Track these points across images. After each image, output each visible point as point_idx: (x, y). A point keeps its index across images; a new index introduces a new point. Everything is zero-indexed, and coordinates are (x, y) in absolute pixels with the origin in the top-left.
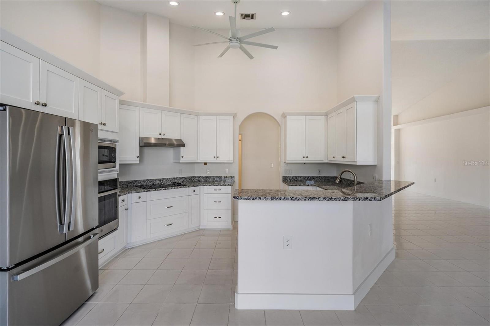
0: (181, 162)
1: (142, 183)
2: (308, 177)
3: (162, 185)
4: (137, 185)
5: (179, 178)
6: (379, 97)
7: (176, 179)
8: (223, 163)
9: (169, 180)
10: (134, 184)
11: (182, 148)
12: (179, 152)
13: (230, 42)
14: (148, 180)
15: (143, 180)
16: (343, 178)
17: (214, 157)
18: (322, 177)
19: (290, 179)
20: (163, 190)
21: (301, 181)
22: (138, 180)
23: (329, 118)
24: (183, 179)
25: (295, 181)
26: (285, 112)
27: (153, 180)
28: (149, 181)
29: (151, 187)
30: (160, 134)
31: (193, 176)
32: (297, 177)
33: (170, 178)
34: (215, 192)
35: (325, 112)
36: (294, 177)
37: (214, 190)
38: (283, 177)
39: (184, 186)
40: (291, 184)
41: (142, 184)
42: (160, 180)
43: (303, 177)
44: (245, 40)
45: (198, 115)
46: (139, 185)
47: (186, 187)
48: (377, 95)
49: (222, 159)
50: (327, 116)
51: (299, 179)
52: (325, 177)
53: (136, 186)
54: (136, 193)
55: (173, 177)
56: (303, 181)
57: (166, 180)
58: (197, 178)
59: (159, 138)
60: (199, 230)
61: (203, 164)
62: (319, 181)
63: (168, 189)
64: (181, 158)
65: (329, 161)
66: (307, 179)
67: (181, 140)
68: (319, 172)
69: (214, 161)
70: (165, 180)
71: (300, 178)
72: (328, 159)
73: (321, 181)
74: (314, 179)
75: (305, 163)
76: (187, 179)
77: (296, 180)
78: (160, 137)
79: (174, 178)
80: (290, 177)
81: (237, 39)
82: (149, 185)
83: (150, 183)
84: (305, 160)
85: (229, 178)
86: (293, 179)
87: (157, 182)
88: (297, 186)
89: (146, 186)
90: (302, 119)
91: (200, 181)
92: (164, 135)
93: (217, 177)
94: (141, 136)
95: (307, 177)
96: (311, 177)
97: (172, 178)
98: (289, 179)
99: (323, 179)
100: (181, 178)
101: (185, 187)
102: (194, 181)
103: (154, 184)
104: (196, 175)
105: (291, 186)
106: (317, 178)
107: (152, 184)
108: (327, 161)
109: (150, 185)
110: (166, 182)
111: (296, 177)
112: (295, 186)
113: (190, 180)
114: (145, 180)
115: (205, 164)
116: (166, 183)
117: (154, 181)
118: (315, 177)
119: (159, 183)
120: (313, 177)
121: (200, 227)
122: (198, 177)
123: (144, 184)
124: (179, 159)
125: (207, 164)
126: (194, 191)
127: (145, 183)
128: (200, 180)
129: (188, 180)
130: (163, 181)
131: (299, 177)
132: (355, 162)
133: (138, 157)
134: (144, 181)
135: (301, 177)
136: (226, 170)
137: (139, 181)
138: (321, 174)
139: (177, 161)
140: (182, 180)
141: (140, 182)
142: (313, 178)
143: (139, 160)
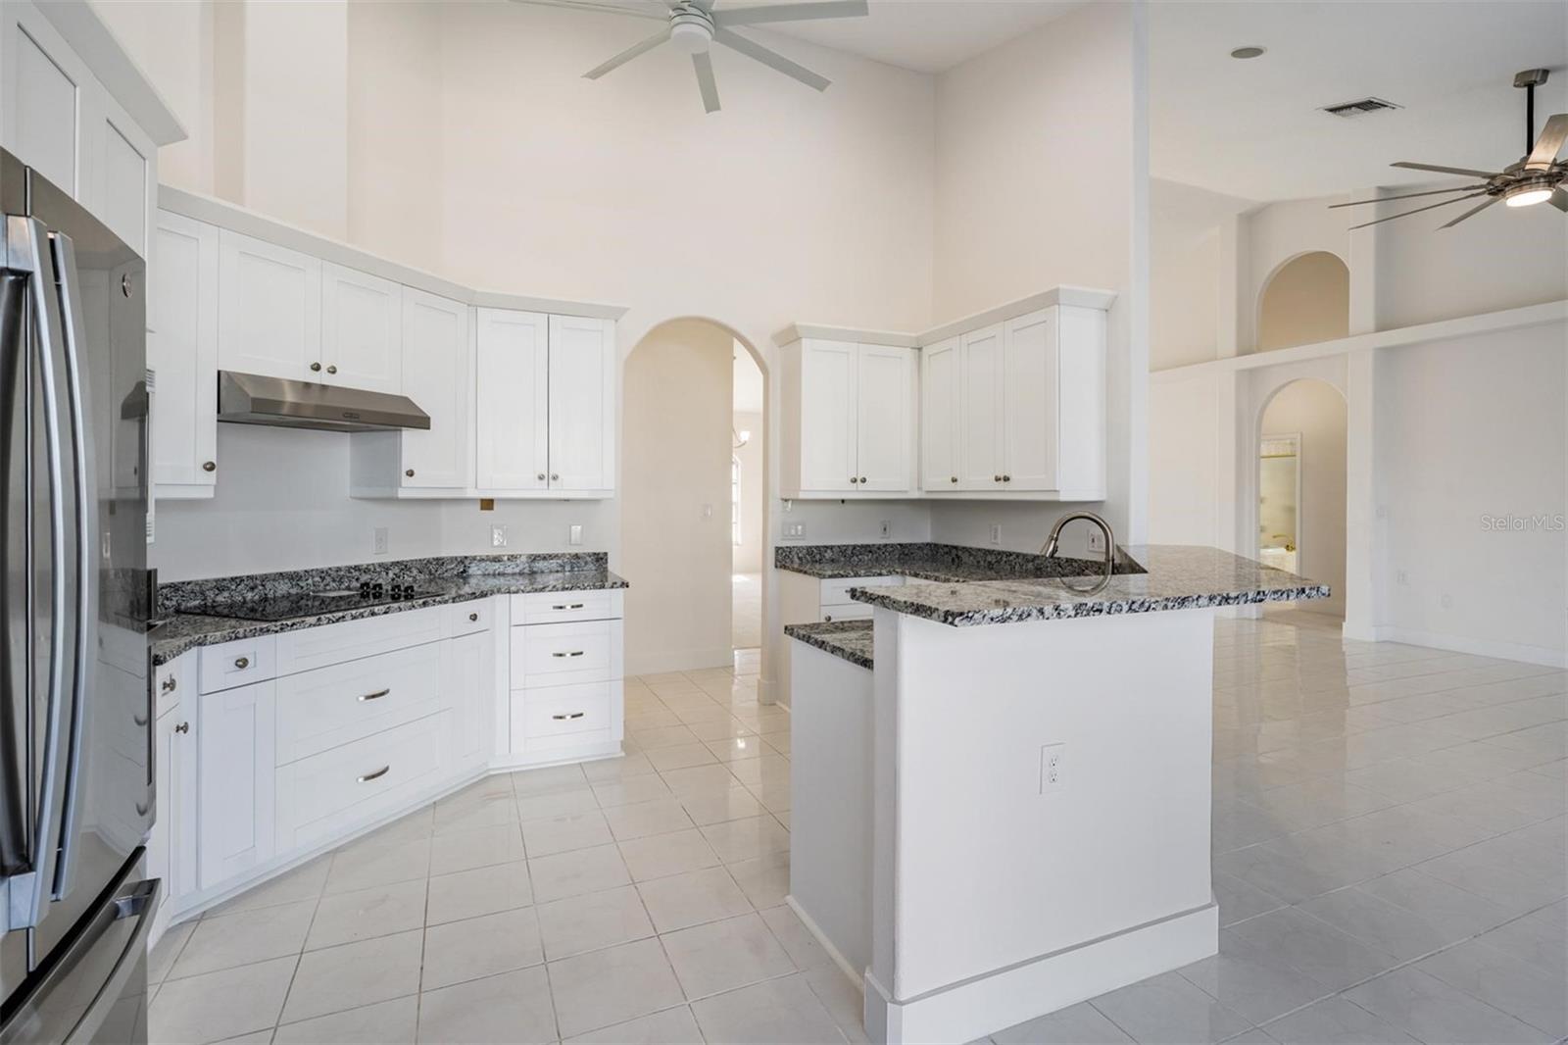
0: (402, 494)
1: (211, 594)
2: (854, 547)
3: (303, 602)
4: (183, 607)
5: (380, 565)
6: (1116, 297)
7: (367, 570)
8: (567, 500)
9: (333, 574)
10: (167, 603)
11: (409, 436)
12: (396, 454)
13: (678, 20)
14: (237, 581)
15: (217, 581)
16: (964, 548)
17: (541, 478)
18: (892, 546)
19: (800, 555)
20: (354, 618)
21: (833, 561)
22: (189, 583)
23: (930, 356)
24: (397, 571)
25: (816, 561)
26: (798, 323)
27: (265, 578)
28: (242, 586)
29: (253, 610)
30: (317, 368)
31: (435, 556)
32: (822, 549)
33: (339, 569)
34: (559, 615)
35: (913, 335)
36: (811, 547)
37: (555, 607)
38: (778, 549)
39: (438, 599)
40: (830, 573)
41: (209, 602)
42: (294, 577)
43: (839, 547)
44: (730, 28)
45: (474, 302)
46: (195, 607)
47: (446, 602)
48: (1110, 293)
49: (571, 486)
50: (920, 349)
51: (828, 554)
52: (901, 545)
53: (178, 611)
54: (225, 639)
55: (353, 563)
56: (838, 561)
57: (323, 579)
58: (452, 562)
59: (307, 385)
60: (485, 778)
61: (479, 506)
62: (885, 559)
63: (373, 614)
64: (406, 480)
65: (928, 492)
66: (850, 552)
67: (406, 400)
68: (885, 529)
69: (540, 491)
70: (317, 579)
71: (829, 551)
72: (926, 488)
73: (890, 559)
74: (870, 552)
75: (843, 501)
76: (409, 570)
77: (818, 557)
78: (316, 378)
79: (357, 568)
80: (799, 548)
81: (709, 17)
82: (245, 602)
83: (249, 595)
84: (857, 491)
85: (589, 559)
86: (808, 554)
87: (283, 588)
88: (847, 576)
89: (231, 606)
90: (848, 353)
91: (464, 578)
92: (333, 371)
93: (539, 556)
94: (228, 367)
95: (851, 548)
96: (862, 546)
97: (349, 569)
98: (796, 557)
99: (896, 552)
100: (386, 567)
101: (440, 602)
102: (439, 578)
103: (266, 599)
104: (444, 554)
105: (830, 577)
106: (879, 549)
107: (257, 597)
108: (915, 495)
109: (250, 605)
110: (321, 588)
111: (817, 547)
112: (842, 576)
113: (422, 576)
114: (224, 580)
115: (487, 504)
116: (325, 590)
117: (269, 585)
118: (874, 545)
119: (294, 591)
120: (868, 546)
121: (491, 766)
122: (456, 558)
123: (220, 599)
124: (396, 484)
125: (495, 503)
126: (474, 617)
127: (226, 594)
128: (464, 571)
129: (415, 572)
130: (310, 581)
131: (827, 547)
132: (1055, 491)
133: (210, 467)
134: (220, 585)
135: (832, 548)
136: (573, 527)
137: (197, 583)
138: (888, 538)
139: (385, 493)
140: (391, 575)
141: (202, 593)
142: (869, 549)
143: (214, 482)
